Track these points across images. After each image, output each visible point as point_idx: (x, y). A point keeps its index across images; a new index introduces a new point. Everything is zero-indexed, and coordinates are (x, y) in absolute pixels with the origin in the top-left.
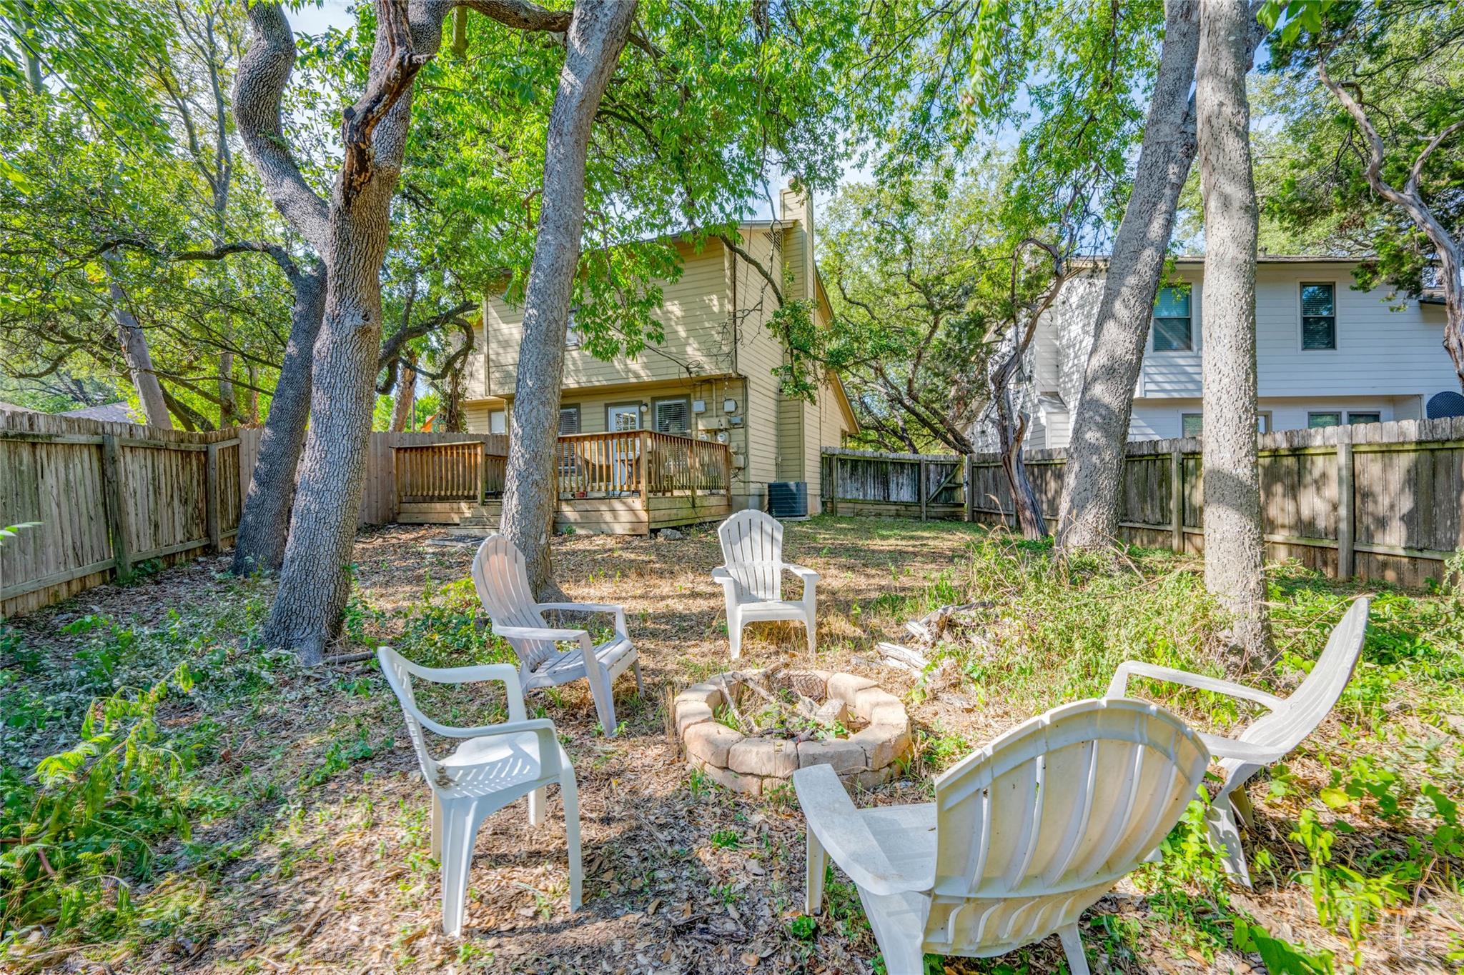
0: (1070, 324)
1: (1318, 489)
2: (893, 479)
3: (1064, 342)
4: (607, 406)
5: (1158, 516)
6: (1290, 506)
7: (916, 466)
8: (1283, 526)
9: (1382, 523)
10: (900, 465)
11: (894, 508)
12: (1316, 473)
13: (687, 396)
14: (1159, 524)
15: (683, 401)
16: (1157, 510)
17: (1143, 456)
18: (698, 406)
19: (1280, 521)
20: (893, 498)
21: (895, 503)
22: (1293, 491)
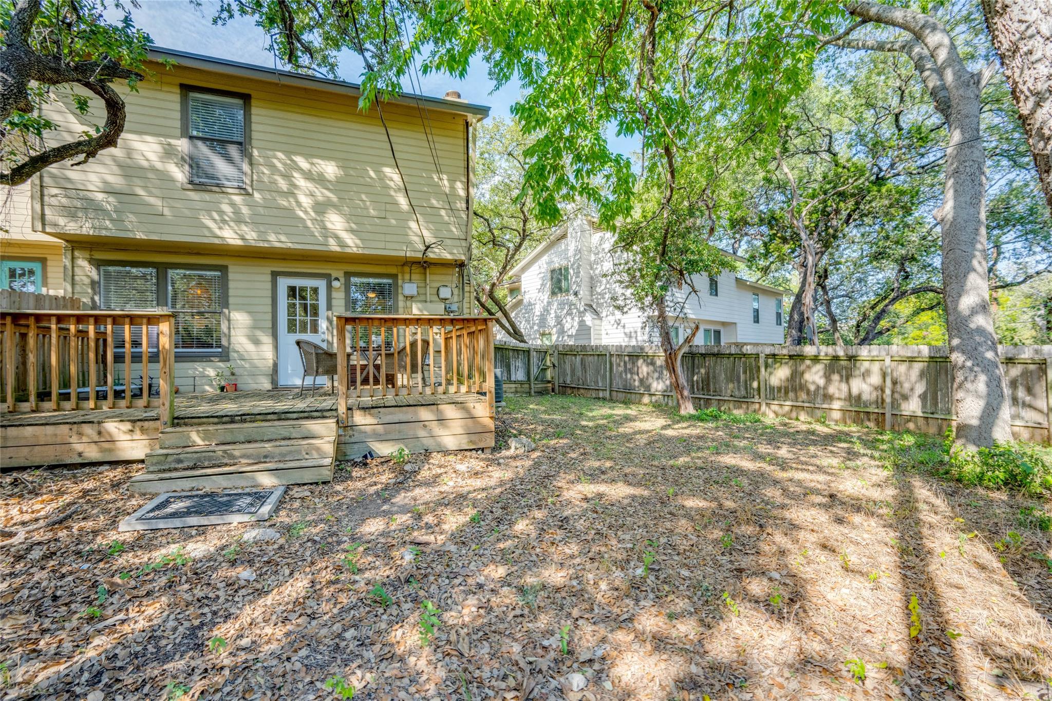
0: (602, 261)
1: (864, 379)
2: (512, 362)
3: (597, 272)
4: (275, 275)
5: (743, 393)
6: (844, 387)
7: (527, 352)
8: (839, 399)
9: (905, 398)
10: (516, 351)
11: (513, 386)
12: (863, 370)
13: (394, 277)
14: (744, 397)
15: (390, 281)
16: (742, 389)
17: (730, 354)
18: (410, 288)
19: (837, 395)
20: (513, 378)
21: (515, 382)
22: (847, 378)
